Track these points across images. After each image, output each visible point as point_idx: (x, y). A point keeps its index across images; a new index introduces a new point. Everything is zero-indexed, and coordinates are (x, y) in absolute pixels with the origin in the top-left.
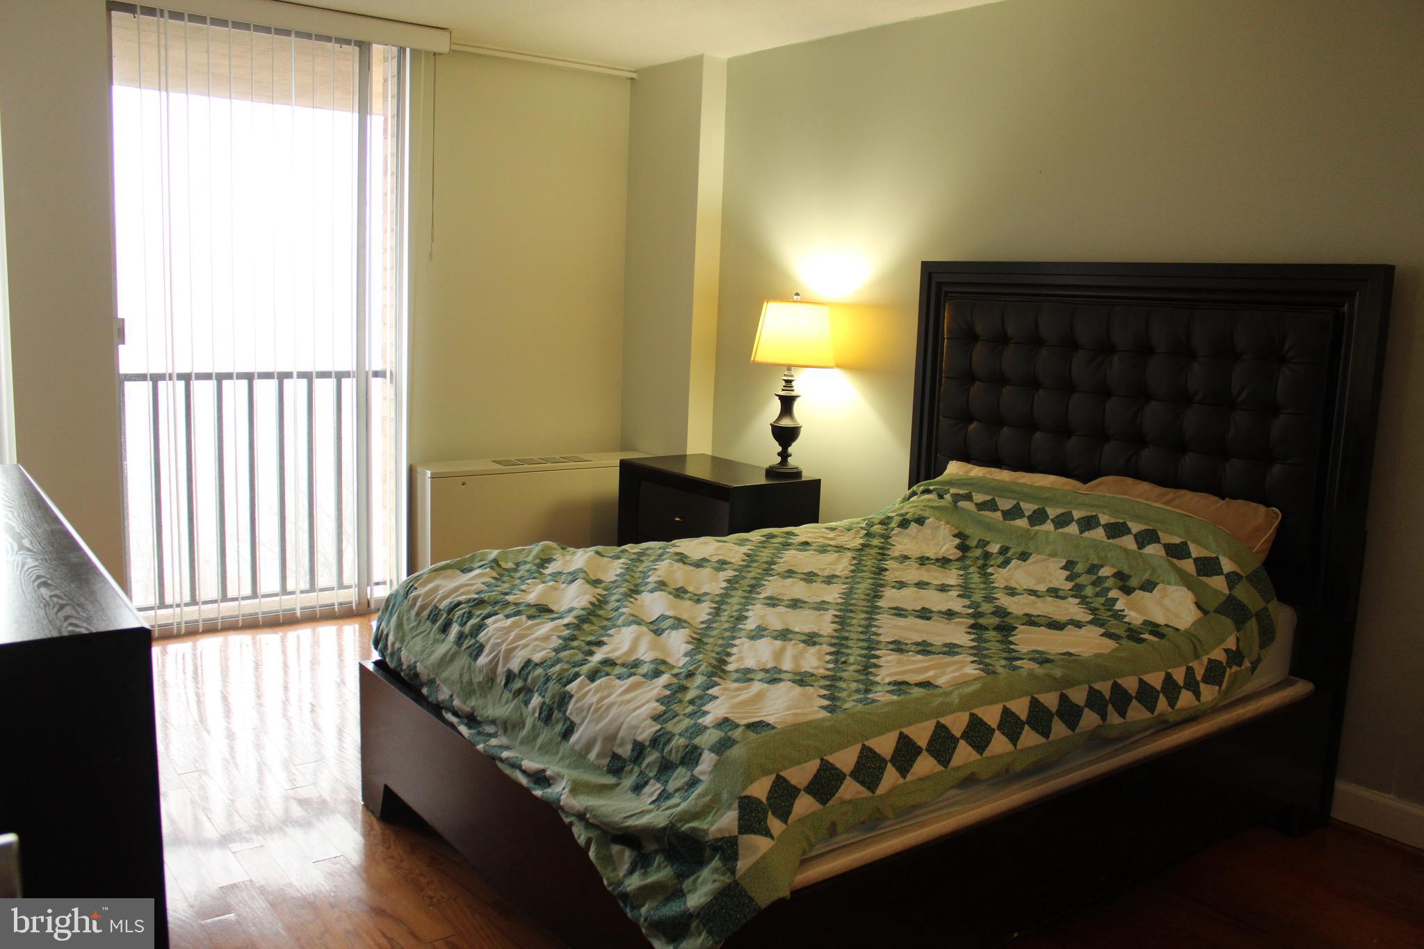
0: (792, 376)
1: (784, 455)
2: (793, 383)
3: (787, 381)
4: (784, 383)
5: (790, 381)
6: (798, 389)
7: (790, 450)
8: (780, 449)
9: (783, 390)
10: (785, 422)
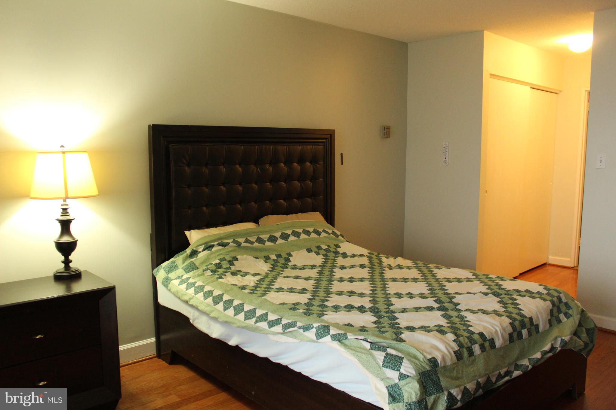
0: (67, 205)
1: (67, 262)
2: (68, 211)
3: (64, 209)
4: (61, 211)
5: (66, 209)
6: (72, 214)
7: (70, 258)
8: (63, 258)
9: (62, 216)
10: (66, 239)
